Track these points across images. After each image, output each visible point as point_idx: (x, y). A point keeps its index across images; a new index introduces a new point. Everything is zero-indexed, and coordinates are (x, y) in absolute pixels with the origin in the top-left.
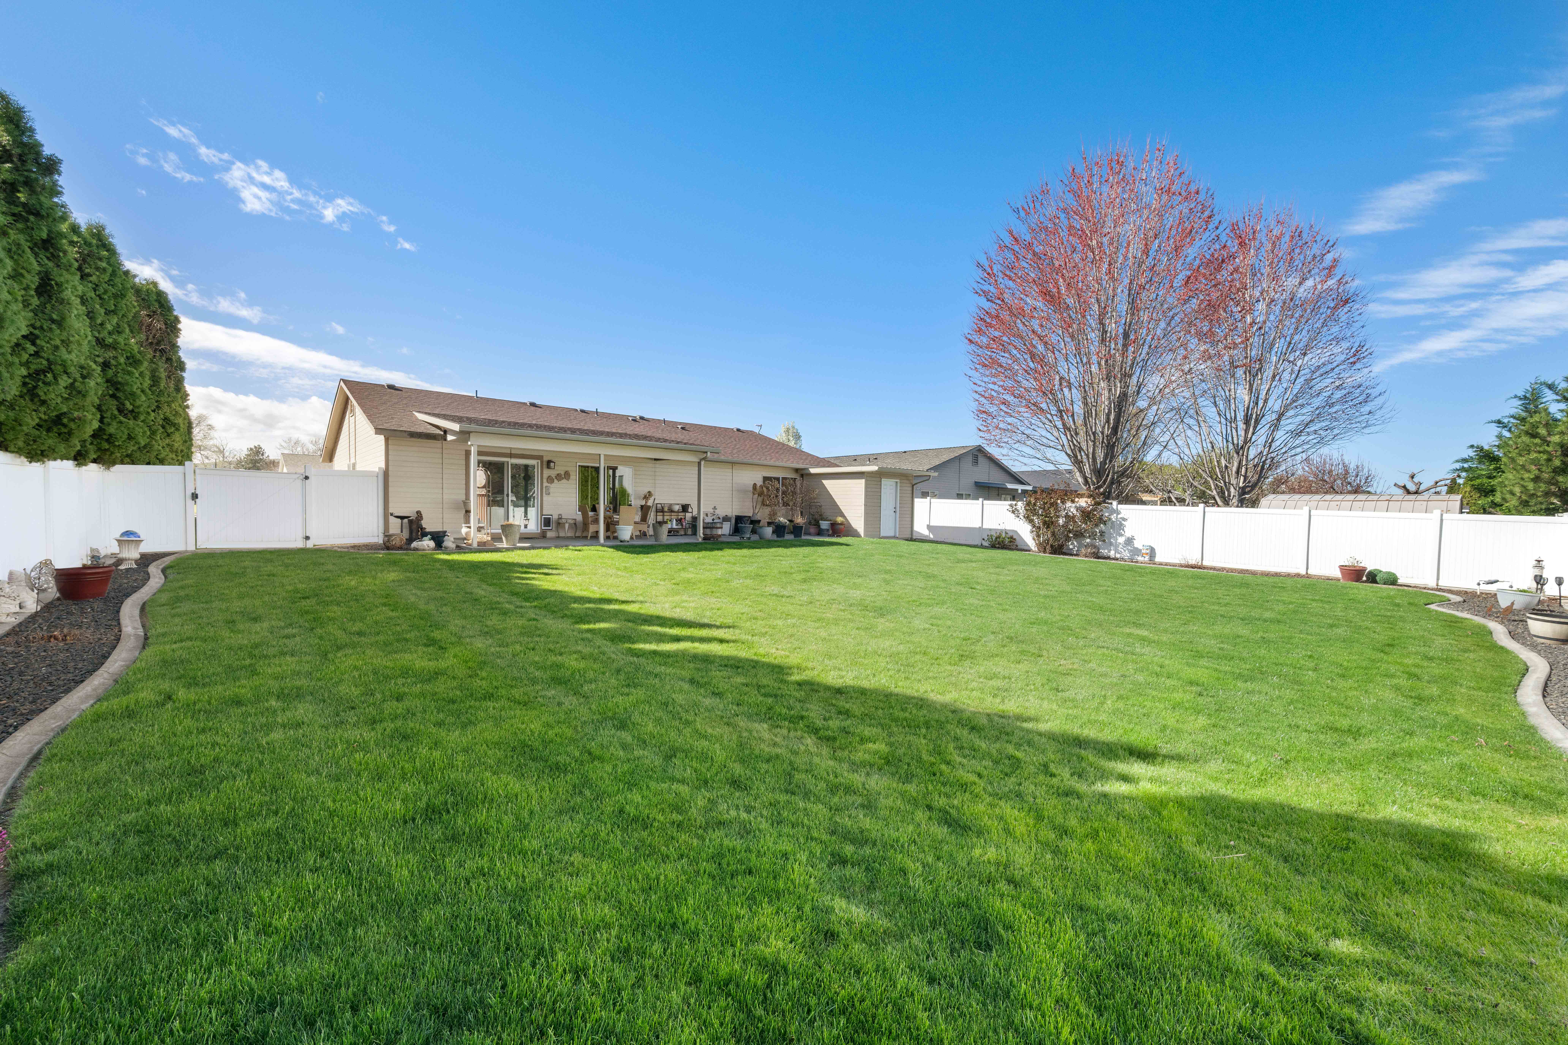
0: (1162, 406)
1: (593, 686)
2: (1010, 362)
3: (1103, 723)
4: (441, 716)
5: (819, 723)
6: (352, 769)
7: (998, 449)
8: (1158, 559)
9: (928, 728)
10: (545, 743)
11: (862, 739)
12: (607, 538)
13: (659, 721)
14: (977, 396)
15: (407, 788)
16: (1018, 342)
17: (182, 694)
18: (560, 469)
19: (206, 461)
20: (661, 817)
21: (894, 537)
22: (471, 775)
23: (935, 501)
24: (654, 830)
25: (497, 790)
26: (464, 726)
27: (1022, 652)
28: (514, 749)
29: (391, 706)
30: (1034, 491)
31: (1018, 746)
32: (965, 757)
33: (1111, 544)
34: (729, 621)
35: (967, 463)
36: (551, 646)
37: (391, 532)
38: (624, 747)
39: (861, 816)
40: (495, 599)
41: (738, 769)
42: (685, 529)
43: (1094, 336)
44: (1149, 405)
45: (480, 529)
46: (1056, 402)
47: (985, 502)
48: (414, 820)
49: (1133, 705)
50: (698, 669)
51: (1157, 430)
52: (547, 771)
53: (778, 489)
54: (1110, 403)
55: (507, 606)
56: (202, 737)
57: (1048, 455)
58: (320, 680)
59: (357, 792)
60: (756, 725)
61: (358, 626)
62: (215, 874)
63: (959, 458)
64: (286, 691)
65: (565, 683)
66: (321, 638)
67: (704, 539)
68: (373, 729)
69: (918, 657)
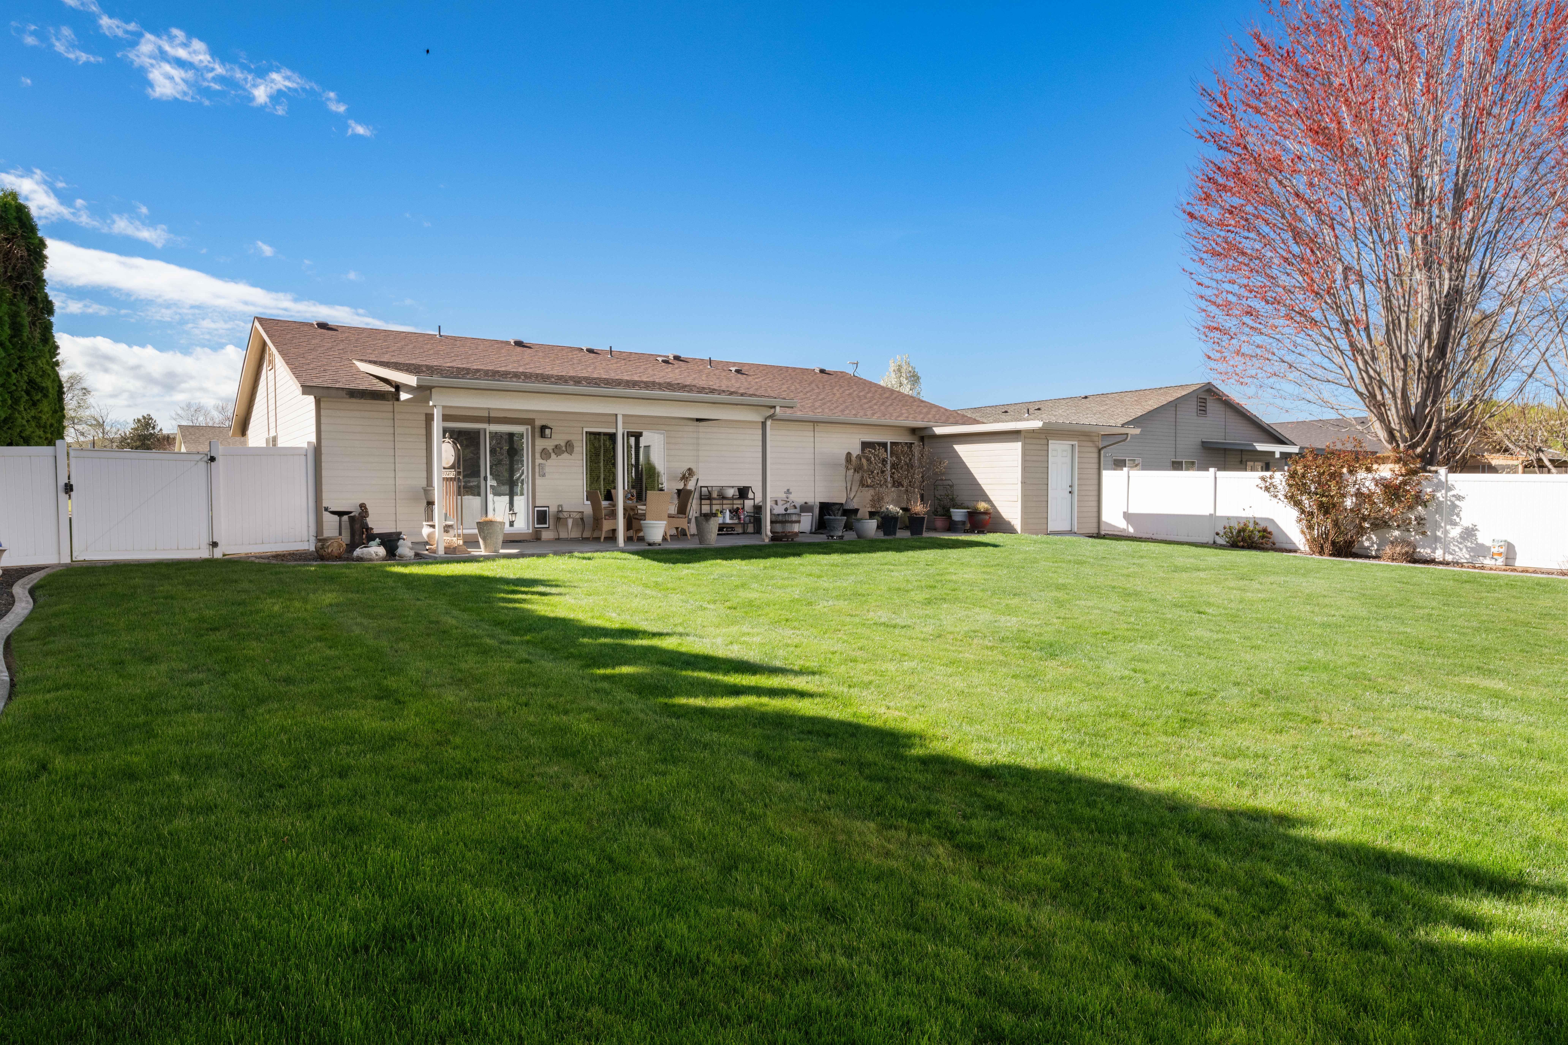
0: (1524, 308)
1: (614, 761)
2: (1258, 246)
3: (1426, 832)
4: (401, 800)
5: (956, 822)
6: (281, 873)
7: (1239, 387)
8: (1519, 563)
9: (1130, 834)
10: (548, 843)
11: (1024, 850)
12: (629, 539)
13: (710, 815)
14: (1203, 304)
15: (357, 903)
16: (1271, 214)
17: (59, 762)
18: (558, 439)
19: (82, 439)
20: (716, 959)
21: (1071, 533)
22: (443, 887)
23: (1138, 475)
24: (707, 978)
25: (480, 910)
26: (433, 816)
27: (1286, 715)
28: (502, 851)
29: (331, 785)
30: (1301, 455)
31: (1282, 866)
32: (1192, 881)
33: (1436, 539)
34: (812, 664)
35: (1189, 413)
36: (552, 701)
37: (327, 533)
38: (661, 852)
39: (1026, 970)
40: (471, 631)
41: (831, 890)
42: (744, 525)
43: (1403, 196)
44: (1502, 307)
45: (447, 529)
46: (1337, 308)
47: (1220, 474)
48: (367, 948)
49: (1480, 804)
50: (768, 738)
51: (1518, 348)
52: (550, 885)
53: (884, 461)
54: (1432, 306)
55: (488, 641)
56: (86, 822)
57: (1326, 395)
58: (237, 746)
59: (289, 906)
60: (859, 824)
61: (284, 670)
62: (108, 1013)
63: (1175, 404)
64: (193, 761)
65: (573, 755)
66: (236, 686)
67: (773, 539)
68: (309, 817)
69: (1112, 722)
